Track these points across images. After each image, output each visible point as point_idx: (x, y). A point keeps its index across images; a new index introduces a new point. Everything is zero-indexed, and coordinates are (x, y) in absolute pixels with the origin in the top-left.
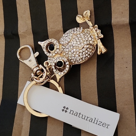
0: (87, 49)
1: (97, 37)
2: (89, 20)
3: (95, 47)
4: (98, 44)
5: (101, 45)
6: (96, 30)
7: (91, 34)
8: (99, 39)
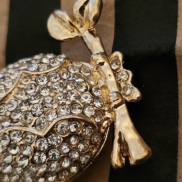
0: (70, 136)
1: (115, 94)
2: (91, 32)
3: (103, 135)
4: (117, 124)
5: (127, 128)
6: (115, 72)
7: (92, 83)
8: (124, 105)
